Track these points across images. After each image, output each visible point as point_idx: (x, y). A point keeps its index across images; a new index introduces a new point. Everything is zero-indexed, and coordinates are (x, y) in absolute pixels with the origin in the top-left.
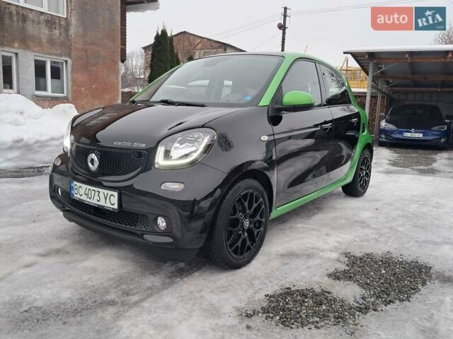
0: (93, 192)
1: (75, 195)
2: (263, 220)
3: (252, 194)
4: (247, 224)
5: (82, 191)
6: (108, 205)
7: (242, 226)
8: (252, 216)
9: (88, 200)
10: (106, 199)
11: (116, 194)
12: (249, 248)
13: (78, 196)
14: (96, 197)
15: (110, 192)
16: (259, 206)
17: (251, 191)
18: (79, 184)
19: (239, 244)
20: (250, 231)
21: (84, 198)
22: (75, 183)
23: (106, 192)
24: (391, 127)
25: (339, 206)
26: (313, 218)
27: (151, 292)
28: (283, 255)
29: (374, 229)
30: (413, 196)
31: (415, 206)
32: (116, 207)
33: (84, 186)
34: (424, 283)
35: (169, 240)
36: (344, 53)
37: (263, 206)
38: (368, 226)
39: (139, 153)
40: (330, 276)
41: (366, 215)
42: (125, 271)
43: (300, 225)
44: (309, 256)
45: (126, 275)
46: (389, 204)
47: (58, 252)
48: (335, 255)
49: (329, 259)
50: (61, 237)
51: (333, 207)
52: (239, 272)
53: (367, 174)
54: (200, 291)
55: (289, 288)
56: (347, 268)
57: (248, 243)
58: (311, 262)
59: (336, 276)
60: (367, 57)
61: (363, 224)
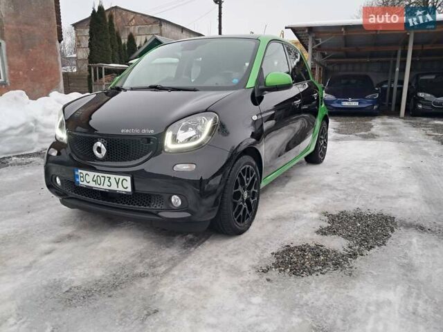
0: (102, 179)
1: (81, 183)
2: (256, 191)
3: (248, 168)
4: (246, 195)
5: (89, 179)
6: (121, 189)
7: (243, 198)
8: (249, 188)
9: (98, 186)
10: (118, 183)
11: (129, 178)
12: (248, 216)
13: (85, 183)
14: (107, 183)
15: (122, 177)
16: (253, 179)
17: (247, 166)
18: (85, 172)
19: (241, 213)
20: (248, 201)
21: (92, 184)
22: (80, 171)
23: (117, 177)
24: (330, 97)
25: (304, 173)
26: (287, 185)
27: (173, 263)
28: (273, 220)
29: (341, 190)
30: (364, 159)
31: (369, 167)
32: (129, 190)
33: (91, 174)
34: (392, 231)
35: (187, 215)
36: (286, 28)
37: (256, 179)
38: (335, 189)
39: (148, 139)
40: (317, 232)
41: (330, 179)
42: (142, 247)
43: (278, 193)
44: (296, 218)
45: (145, 250)
46: (346, 168)
47: (70, 237)
48: (316, 215)
49: (312, 219)
50: (65, 223)
51: (300, 175)
52: (242, 236)
53: (324, 142)
54: (217, 256)
55: (288, 246)
56: (330, 225)
57: (247, 212)
58: (299, 223)
59: (322, 232)
60: (307, 31)
61: (330, 187)
